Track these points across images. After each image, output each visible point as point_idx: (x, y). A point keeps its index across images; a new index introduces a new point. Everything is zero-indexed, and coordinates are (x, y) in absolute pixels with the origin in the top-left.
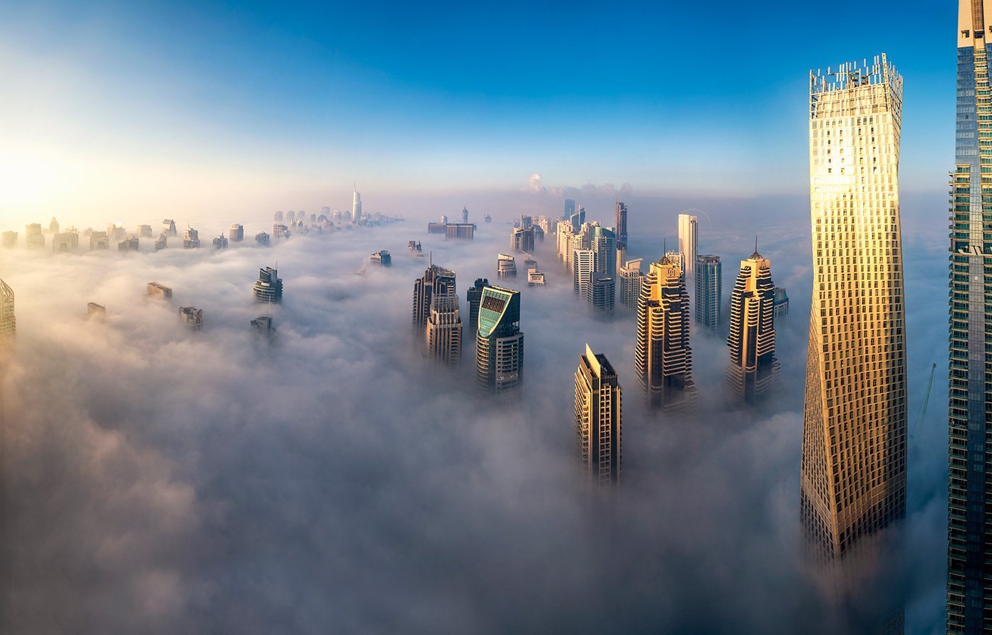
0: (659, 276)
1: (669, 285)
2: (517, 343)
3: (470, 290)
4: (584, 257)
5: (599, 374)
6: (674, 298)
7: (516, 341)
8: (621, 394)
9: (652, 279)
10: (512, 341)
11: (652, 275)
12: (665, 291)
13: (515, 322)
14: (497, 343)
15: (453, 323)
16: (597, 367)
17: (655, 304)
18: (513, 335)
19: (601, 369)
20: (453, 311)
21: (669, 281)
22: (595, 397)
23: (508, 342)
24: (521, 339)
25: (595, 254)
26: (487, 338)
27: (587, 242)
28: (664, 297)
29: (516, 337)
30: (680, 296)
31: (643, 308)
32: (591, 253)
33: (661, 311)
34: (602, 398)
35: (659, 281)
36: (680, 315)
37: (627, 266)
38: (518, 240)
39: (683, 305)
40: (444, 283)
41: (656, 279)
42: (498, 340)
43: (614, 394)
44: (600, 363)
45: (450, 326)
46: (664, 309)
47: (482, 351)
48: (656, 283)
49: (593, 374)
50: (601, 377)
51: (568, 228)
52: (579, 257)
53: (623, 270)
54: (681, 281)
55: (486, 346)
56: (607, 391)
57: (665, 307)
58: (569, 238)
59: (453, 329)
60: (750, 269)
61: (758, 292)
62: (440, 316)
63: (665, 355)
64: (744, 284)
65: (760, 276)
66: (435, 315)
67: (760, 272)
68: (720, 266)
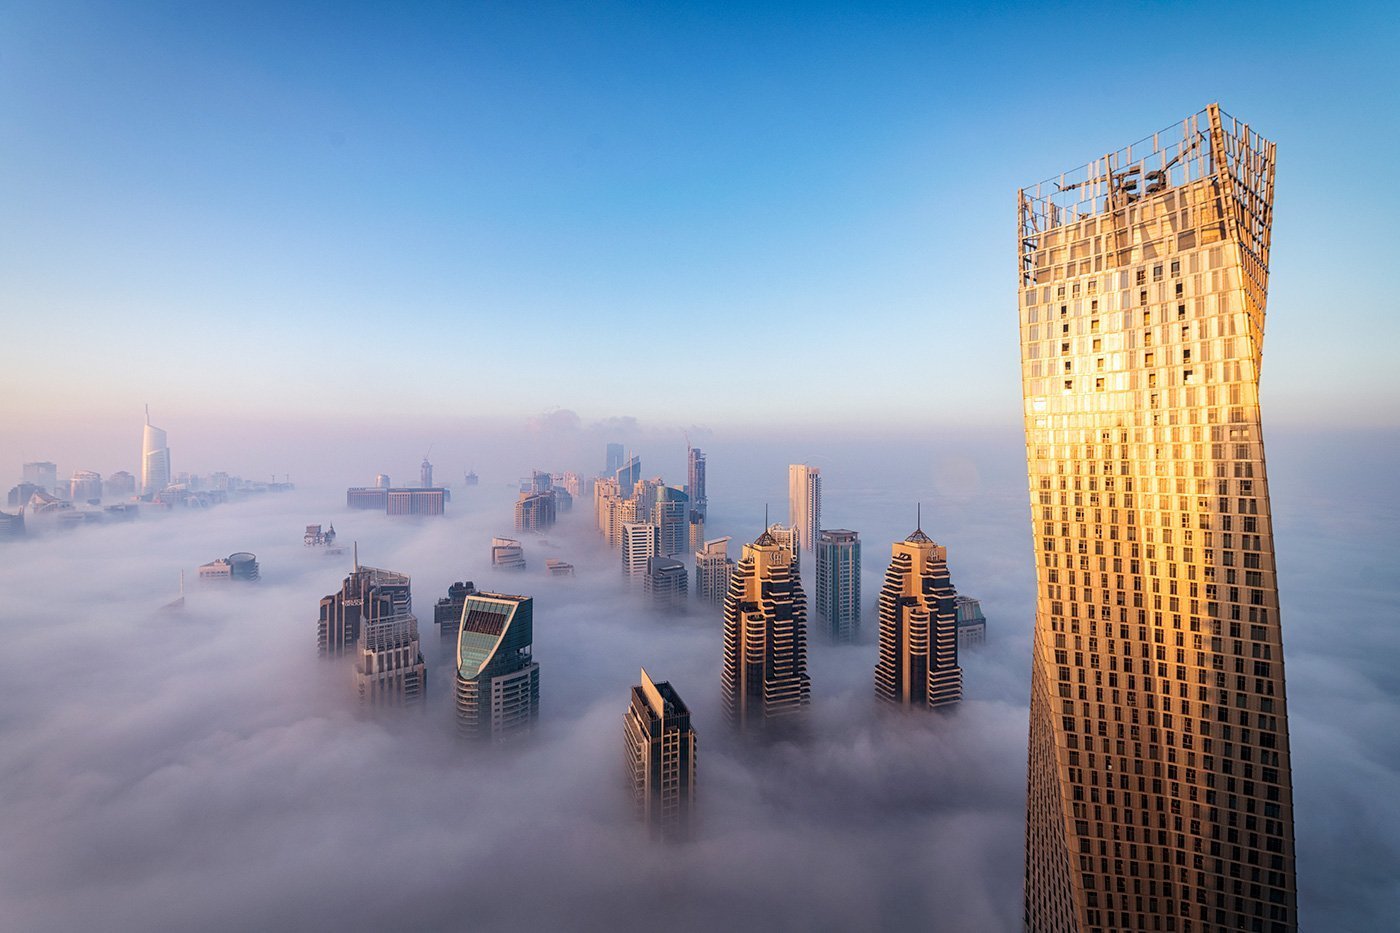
0: (757, 564)
1: (774, 578)
2: (529, 680)
3: (440, 603)
4: (640, 536)
5: (661, 713)
6: (781, 598)
7: (526, 676)
8: (695, 740)
9: (747, 568)
10: (519, 679)
11: (746, 562)
12: (767, 588)
13: (524, 647)
14: (493, 684)
15: (406, 665)
16: (657, 702)
17: (753, 607)
18: (520, 668)
19: (665, 705)
20: (406, 644)
21: (773, 571)
22: (655, 749)
23: (512, 681)
24: (535, 673)
25: (656, 529)
26: (474, 680)
27: (642, 512)
28: (765, 596)
29: (527, 671)
30: (791, 595)
31: (733, 614)
32: (649, 529)
33: (761, 617)
34: (667, 749)
35: (757, 571)
36: (791, 624)
37: (706, 548)
38: (527, 511)
39: (796, 610)
40: (387, 598)
41: (753, 568)
42: (494, 680)
43: (685, 741)
44: (663, 696)
45: (401, 671)
46: (765, 616)
47: (465, 702)
48: (753, 574)
49: (652, 714)
50: (664, 717)
51: (612, 491)
52: (630, 535)
53: (702, 557)
54: (792, 571)
55: (472, 693)
56: (674, 738)
57: (767, 612)
58: (613, 506)
59: (407, 676)
60: (909, 558)
61: (926, 599)
62: (380, 658)
63: (768, 686)
64: (900, 583)
65: (929, 573)
66: (369, 657)
67: (928, 566)
68: (857, 546)
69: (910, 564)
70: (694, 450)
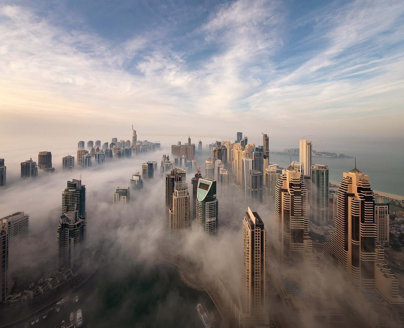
0: (287, 176)
1: (294, 182)
2: (215, 204)
3: (193, 179)
4: (247, 163)
5: (254, 222)
6: (297, 189)
7: (214, 203)
8: (266, 233)
9: (284, 178)
10: (213, 203)
11: (283, 175)
12: (291, 185)
13: (214, 194)
14: (206, 204)
15: (185, 195)
16: (253, 219)
17: (286, 191)
18: (213, 200)
19: (256, 219)
20: (185, 189)
21: (293, 179)
22: (253, 233)
23: (211, 204)
24: (217, 202)
25: (253, 161)
26: (201, 202)
27: (248, 155)
28: (290, 187)
29: (215, 201)
30: (301, 188)
31: (279, 192)
32: (250, 160)
33: (289, 195)
34: (256, 234)
35: (288, 179)
36: (300, 198)
37: (269, 168)
38: (215, 153)
39: (302, 193)
40: (180, 176)
41: (286, 178)
42: (206, 203)
43: (262, 233)
44: (255, 216)
45: (184, 196)
46: (291, 194)
47: (199, 208)
48: (286, 180)
49: (251, 222)
50: (256, 223)
51: (239, 147)
52: (244, 162)
53: (267, 170)
54: (301, 180)
55: (201, 206)
56: (259, 231)
57: (291, 193)
58: (239, 152)
59: (185, 198)
60: (351, 179)
61: (359, 195)
62: (179, 192)
63: (292, 218)
64: (347, 188)
65: (360, 185)
66: (176, 192)
67: (360, 183)
68: (327, 171)
69: (351, 181)
70: (265, 135)
